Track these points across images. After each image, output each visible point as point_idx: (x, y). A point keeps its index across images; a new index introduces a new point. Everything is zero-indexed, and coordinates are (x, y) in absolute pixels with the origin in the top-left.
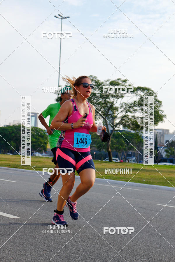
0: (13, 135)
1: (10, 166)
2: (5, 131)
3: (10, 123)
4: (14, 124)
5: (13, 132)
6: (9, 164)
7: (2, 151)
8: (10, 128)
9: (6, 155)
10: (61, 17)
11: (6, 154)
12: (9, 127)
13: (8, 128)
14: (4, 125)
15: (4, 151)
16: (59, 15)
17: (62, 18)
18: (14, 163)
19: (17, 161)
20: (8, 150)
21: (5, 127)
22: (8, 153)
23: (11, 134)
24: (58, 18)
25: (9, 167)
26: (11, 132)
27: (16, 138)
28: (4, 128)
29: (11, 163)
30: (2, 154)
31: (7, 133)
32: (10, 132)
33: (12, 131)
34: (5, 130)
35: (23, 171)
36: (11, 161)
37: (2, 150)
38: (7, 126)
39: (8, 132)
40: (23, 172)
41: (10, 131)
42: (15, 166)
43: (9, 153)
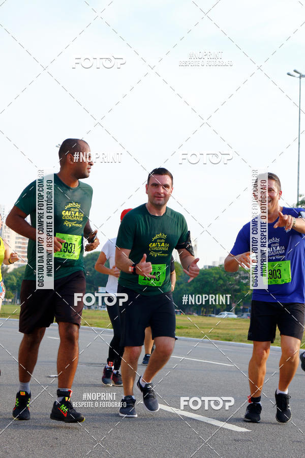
0: (221, 282)
1: (218, 337)
2: (207, 276)
3: (214, 262)
4: (221, 264)
5: (220, 278)
6: (217, 335)
7: (203, 311)
8: (216, 271)
9: (210, 318)
10: (299, 75)
11: (210, 316)
12: (213, 270)
13: (211, 271)
14: (205, 266)
15: (205, 310)
16: (295, 71)
17: (301, 76)
18: (225, 332)
19: (231, 329)
20: (212, 310)
21: (206, 269)
22: (212, 315)
23: (217, 281)
24: (294, 76)
25: (218, 339)
26: (217, 278)
27: (225, 287)
28: (203, 270)
29: (220, 331)
30: (202, 315)
31: (210, 280)
32: (214, 277)
33: (218, 276)
34: (206, 274)
35: (243, 346)
36: (219, 329)
37: (202, 309)
38: (209, 267)
39: (213, 279)
40: (242, 348)
41: (214, 275)
42: (229, 338)
43: (214, 315)
